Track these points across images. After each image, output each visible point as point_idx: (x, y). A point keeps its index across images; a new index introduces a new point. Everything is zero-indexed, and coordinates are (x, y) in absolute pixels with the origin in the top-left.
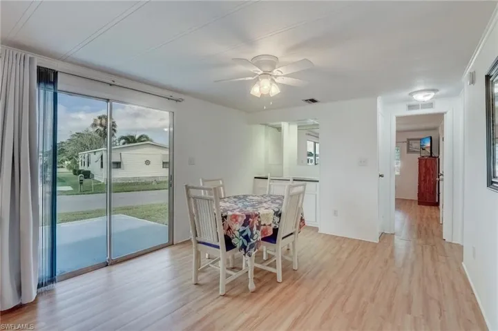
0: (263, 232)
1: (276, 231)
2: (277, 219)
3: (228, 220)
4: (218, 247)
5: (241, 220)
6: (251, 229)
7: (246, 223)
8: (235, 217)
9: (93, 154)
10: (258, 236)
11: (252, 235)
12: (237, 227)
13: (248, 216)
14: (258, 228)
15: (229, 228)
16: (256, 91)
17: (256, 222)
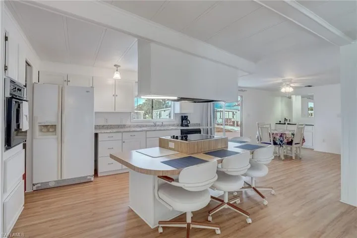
0: (287, 140)
1: (292, 141)
2: (293, 136)
3: (274, 135)
4: (270, 144)
5: (279, 135)
6: (283, 138)
7: (281, 136)
8: (277, 134)
9: (163, 111)
10: (285, 141)
11: (283, 140)
12: (278, 137)
13: (282, 134)
14: (286, 138)
15: (274, 138)
16: (283, 90)
17: (285, 136)
